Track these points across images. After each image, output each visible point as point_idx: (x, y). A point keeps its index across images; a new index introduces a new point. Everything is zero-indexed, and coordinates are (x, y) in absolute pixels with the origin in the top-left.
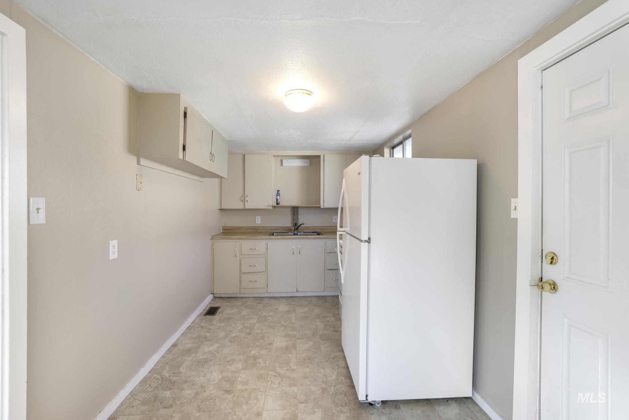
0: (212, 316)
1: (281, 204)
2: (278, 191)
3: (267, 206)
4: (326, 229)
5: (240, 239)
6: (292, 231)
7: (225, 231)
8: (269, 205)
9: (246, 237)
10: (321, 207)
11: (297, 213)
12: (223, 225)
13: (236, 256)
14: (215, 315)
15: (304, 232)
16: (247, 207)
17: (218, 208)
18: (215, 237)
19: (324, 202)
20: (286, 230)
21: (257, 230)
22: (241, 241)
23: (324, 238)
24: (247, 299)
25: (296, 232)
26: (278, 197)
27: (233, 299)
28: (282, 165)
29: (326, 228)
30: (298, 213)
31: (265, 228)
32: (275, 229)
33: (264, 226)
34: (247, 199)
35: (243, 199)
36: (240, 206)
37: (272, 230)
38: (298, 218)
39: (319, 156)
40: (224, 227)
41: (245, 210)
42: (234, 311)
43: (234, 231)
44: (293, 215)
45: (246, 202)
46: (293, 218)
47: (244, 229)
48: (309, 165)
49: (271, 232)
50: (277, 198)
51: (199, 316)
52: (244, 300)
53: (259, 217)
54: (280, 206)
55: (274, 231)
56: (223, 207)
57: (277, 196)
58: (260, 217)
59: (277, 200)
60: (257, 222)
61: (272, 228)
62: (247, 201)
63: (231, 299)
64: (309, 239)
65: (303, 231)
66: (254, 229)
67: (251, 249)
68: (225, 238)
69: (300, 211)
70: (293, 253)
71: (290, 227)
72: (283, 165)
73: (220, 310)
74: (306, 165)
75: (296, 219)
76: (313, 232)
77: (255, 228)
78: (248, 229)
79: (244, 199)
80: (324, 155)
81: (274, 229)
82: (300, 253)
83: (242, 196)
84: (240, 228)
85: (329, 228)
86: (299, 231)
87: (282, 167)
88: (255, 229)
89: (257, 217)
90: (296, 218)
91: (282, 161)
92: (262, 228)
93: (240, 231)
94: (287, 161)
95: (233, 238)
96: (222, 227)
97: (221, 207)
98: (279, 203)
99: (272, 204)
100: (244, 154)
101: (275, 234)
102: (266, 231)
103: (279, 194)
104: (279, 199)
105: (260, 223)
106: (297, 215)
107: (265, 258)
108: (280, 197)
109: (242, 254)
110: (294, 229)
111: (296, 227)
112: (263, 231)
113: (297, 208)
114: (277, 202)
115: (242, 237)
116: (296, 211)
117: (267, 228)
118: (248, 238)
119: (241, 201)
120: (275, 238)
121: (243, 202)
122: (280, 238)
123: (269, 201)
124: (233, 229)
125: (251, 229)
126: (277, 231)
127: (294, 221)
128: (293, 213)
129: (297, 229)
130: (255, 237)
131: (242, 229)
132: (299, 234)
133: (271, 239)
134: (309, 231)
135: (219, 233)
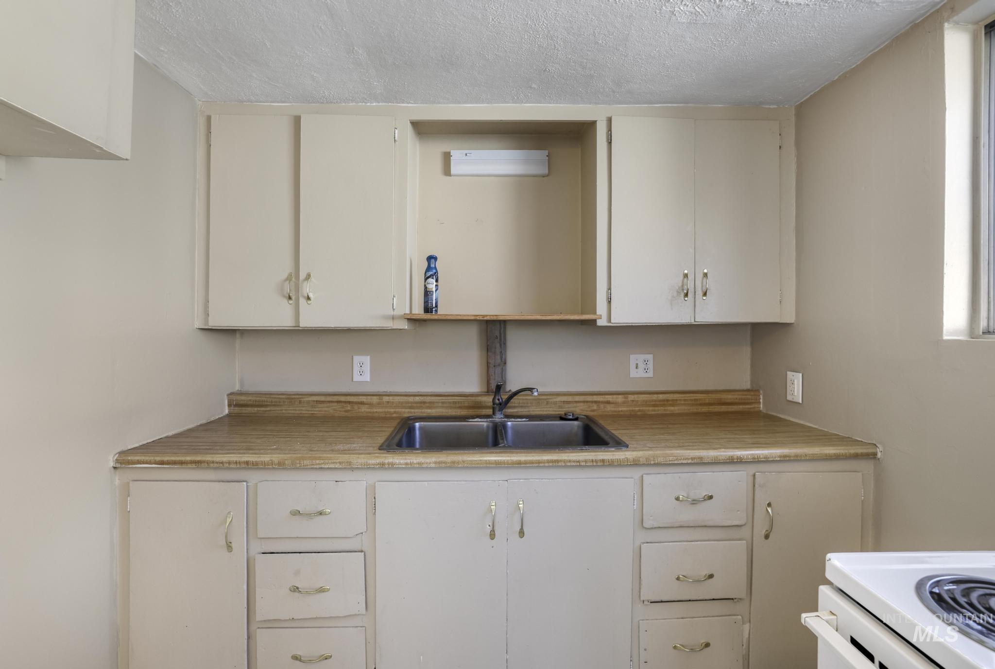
1: (444, 310)
2: (431, 259)
3: (386, 317)
4: (608, 403)
5: (248, 466)
6: (484, 411)
7: (237, 410)
8: (395, 312)
9: (276, 457)
10: (600, 323)
11: (503, 343)
12: (237, 388)
13: (229, 545)
15: (531, 418)
16: (308, 321)
17: (199, 324)
18: (140, 457)
19: (609, 302)
20: (460, 408)
21: (356, 407)
22: (254, 477)
23: (636, 464)
25: (498, 417)
28: (447, 171)
29: (609, 398)
30: (505, 344)
31: (386, 399)
32: (421, 403)
33: (381, 390)
34: (307, 288)
35: (293, 290)
36: (282, 318)
37: (412, 408)
38: (506, 363)
39: (593, 124)
40: (240, 393)
41: (298, 333)
43: (273, 408)
44: (488, 349)
45: (302, 301)
46: (488, 363)
47: (308, 402)
48: (546, 171)
49: (406, 415)
50: (426, 288)
53: (367, 360)
54: (436, 317)
55: (417, 412)
56: (215, 322)
57: (426, 279)
58: (369, 357)
59: (427, 293)
60: (357, 378)
61: (411, 399)
62: (308, 298)
64: (565, 466)
66: (345, 402)
67: (297, 513)
68: (182, 463)
69: (513, 337)
70: (492, 535)
71: (477, 395)
72: (453, 172)
74: (534, 170)
75: (499, 365)
76: (562, 418)
77: (349, 399)
78: (321, 402)
79: (297, 289)
80: (609, 120)
81: (417, 403)
82: (522, 533)
83: (289, 279)
84: (292, 398)
85: (620, 399)
87: (448, 178)
88: (349, 402)
89: (357, 359)
90: (499, 361)
91: (447, 158)
92: (375, 397)
93: (293, 412)
94: (466, 155)
95: (217, 463)
96: (228, 395)
97: (206, 321)
98: (434, 306)
99: (408, 312)
100: (297, 113)
101: (417, 424)
102: (386, 410)
103: (434, 271)
104: (436, 291)
105: (369, 380)
106: (501, 352)
107: (363, 553)
108: (439, 284)
109: (259, 537)
110: (494, 409)
111: (499, 400)
112: (378, 410)
113: (501, 326)
114: (426, 300)
115: (259, 460)
116: (497, 336)
117: (391, 398)
118: (286, 462)
119: (284, 296)
120: (407, 464)
121: (291, 302)
122: (433, 465)
123: (394, 296)
124: (266, 403)
125: (331, 404)
126: (429, 411)
127: (492, 375)
128: (488, 346)
129: (503, 405)
130: (318, 462)
131: (300, 402)
132: (509, 423)
133: (392, 467)
134: (546, 411)
135: (204, 421)
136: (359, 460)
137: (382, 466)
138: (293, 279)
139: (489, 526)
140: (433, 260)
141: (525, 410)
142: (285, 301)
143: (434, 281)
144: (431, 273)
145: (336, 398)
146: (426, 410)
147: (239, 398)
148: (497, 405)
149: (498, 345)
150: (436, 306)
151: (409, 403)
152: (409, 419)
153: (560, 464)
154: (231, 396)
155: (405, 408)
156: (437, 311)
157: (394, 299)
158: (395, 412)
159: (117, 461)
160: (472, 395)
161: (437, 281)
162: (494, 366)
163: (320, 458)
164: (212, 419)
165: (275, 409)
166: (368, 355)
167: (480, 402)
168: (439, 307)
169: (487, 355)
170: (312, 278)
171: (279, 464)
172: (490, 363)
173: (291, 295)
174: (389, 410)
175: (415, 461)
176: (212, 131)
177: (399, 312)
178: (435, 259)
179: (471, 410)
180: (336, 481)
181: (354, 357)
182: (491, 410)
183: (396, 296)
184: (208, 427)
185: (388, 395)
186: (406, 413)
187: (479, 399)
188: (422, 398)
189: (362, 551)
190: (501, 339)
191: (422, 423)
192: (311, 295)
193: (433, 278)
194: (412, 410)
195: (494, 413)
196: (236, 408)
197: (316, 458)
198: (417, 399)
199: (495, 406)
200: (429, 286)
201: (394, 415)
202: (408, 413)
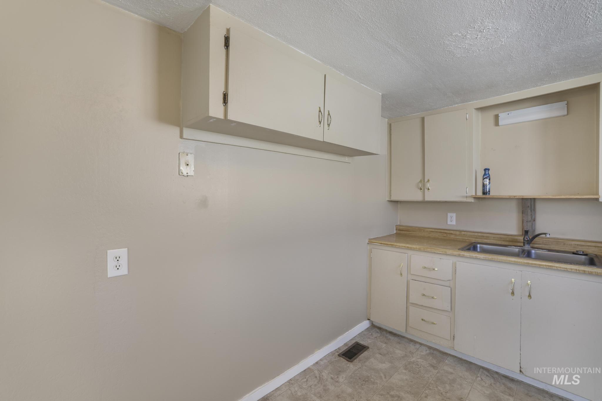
0: (347, 362)
1: (493, 194)
2: (485, 170)
3: (463, 197)
5: (408, 248)
6: (519, 244)
8: (468, 195)
9: (418, 247)
10: (600, 200)
11: (533, 210)
12: (398, 224)
13: (401, 274)
14: (351, 362)
15: (549, 250)
16: (427, 199)
17: (388, 199)
18: (374, 241)
20: (504, 241)
21: (449, 235)
22: (410, 252)
24: (418, 346)
25: (527, 247)
26: (487, 181)
27: (396, 339)
28: (497, 123)
31: (463, 233)
32: (481, 236)
33: (461, 229)
34: (428, 185)
35: (422, 186)
36: (417, 196)
37: (476, 238)
38: (534, 220)
39: (597, 84)
40: (400, 226)
41: (424, 203)
42: (384, 365)
43: (412, 232)
44: (523, 213)
45: (426, 190)
47: (427, 231)
48: (565, 113)
49: (474, 241)
50: (483, 183)
51: (332, 353)
52: (412, 347)
53: (454, 215)
54: (489, 197)
55: (480, 240)
56: (393, 198)
57: (483, 179)
58: (455, 214)
59: (484, 186)
60: (449, 223)
61: (476, 234)
62: (429, 189)
63: (392, 338)
64: (557, 269)
65: (547, 247)
66: (444, 233)
67: (425, 268)
68: (387, 244)
69: (539, 206)
70: (513, 293)
72: (500, 124)
73: (365, 354)
75: (530, 222)
76: (574, 253)
77: (445, 231)
78: (433, 232)
79: (424, 185)
81: (479, 236)
82: (530, 296)
83: (421, 181)
84: (420, 229)
86: (536, 246)
87: (497, 127)
88: (445, 233)
89: (449, 215)
90: (529, 218)
91: (497, 117)
92: (458, 232)
93: (421, 235)
94: (508, 114)
95: (398, 246)
96: (396, 226)
97: (390, 198)
98: (488, 191)
99: (474, 194)
100: (423, 116)
101: (478, 245)
102: (463, 238)
103: (488, 175)
104: (489, 184)
105: (455, 224)
106: (531, 215)
107: (450, 288)
108: (491, 181)
109: (411, 273)
110: (524, 243)
111: (527, 238)
112: (459, 238)
113: (531, 201)
114: (483, 189)
115: (411, 246)
116: (528, 206)
117: (466, 233)
118: (422, 249)
119: (419, 188)
120: (470, 256)
121: (421, 191)
122: (482, 258)
123: (467, 188)
124: (410, 230)
125: (437, 233)
126: (486, 240)
127: (525, 226)
128: (523, 211)
129: (530, 242)
130: (433, 250)
131: (424, 231)
132: (533, 251)
133: (463, 256)
134: (563, 248)
135: (389, 234)
136: (450, 252)
137: (459, 256)
138: (422, 182)
139: (511, 289)
140: (487, 171)
141: (547, 246)
142: (419, 190)
143: (488, 180)
144: (486, 176)
145: (439, 231)
146: (484, 240)
147: (400, 227)
148: (526, 241)
149: (529, 211)
150: (489, 191)
151: (475, 236)
152: (475, 243)
153: (554, 268)
154: (397, 226)
155: (473, 238)
156: (489, 194)
157: (467, 189)
158: (468, 239)
159: (369, 241)
160: (511, 235)
161: (489, 180)
162: (527, 222)
163: (434, 249)
164: (391, 234)
165: (414, 233)
166: (455, 213)
167: (517, 239)
168: (490, 192)
169: (522, 216)
170: (430, 181)
171: (419, 249)
172: (524, 220)
173: (421, 188)
174: (465, 238)
175: (474, 255)
176: (392, 129)
177: (469, 194)
178: (489, 170)
179: (511, 243)
180: (440, 259)
181: (448, 214)
182: (523, 244)
183: (468, 187)
184: (391, 236)
185: (465, 231)
186: (473, 240)
187: (516, 237)
188: (482, 234)
189: (450, 287)
190: (531, 208)
191: (481, 245)
192: (430, 188)
193: (487, 179)
194: (477, 239)
195: (524, 245)
196: (399, 231)
197: (432, 249)
198: (480, 234)
199: (525, 241)
200: (485, 183)
201: (467, 241)
202: (475, 240)
